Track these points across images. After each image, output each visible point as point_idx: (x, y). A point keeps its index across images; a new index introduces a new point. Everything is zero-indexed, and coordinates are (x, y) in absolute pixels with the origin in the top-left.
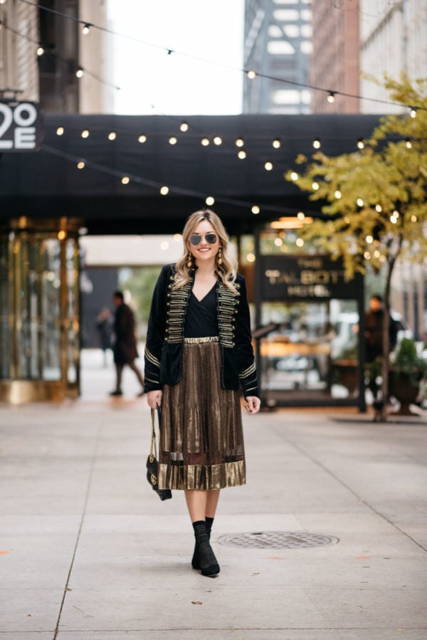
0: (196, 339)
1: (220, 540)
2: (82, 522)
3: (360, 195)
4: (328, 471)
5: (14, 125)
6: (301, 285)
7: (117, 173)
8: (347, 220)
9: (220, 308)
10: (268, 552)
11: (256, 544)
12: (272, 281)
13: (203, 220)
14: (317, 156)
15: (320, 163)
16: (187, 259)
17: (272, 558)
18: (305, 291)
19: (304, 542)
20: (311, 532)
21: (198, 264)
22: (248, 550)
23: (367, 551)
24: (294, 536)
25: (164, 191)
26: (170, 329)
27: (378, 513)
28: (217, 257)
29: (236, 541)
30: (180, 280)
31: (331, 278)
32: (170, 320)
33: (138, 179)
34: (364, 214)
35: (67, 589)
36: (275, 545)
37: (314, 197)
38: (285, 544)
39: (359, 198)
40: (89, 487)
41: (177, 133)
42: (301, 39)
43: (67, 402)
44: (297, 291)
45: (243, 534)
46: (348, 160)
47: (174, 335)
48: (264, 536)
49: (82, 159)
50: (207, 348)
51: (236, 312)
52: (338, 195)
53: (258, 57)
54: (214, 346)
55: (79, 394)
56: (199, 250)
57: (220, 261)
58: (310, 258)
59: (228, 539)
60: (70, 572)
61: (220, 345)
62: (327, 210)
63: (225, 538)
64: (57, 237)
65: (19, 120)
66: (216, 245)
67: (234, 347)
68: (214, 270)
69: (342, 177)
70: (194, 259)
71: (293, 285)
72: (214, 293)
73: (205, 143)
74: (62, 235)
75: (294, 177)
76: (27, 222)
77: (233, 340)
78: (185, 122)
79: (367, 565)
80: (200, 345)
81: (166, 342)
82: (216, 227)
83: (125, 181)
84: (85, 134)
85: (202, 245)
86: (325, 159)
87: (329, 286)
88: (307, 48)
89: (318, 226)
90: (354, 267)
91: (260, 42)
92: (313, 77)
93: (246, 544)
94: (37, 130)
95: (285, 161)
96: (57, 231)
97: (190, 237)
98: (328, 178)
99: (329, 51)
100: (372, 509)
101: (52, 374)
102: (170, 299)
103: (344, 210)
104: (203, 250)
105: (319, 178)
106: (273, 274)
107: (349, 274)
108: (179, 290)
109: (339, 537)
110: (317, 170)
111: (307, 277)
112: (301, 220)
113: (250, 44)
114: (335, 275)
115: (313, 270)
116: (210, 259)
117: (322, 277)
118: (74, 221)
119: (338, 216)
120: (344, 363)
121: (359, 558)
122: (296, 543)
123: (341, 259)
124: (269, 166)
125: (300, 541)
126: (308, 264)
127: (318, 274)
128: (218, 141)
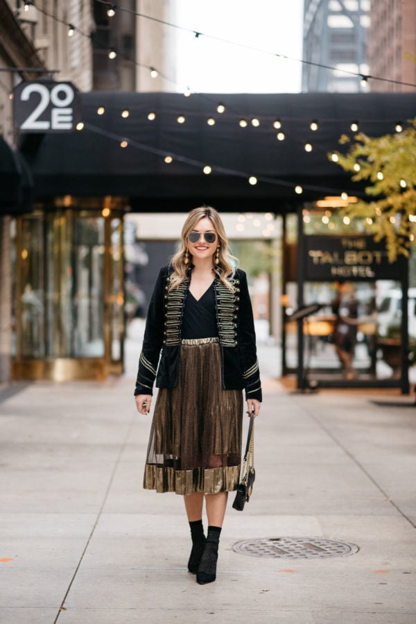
0: (196, 340)
1: (235, 547)
2: (96, 523)
3: (404, 176)
4: (359, 465)
5: (51, 106)
6: (344, 265)
7: (160, 152)
8: (390, 201)
9: (219, 307)
10: (283, 562)
11: (272, 552)
12: (315, 261)
13: (203, 217)
14: (358, 138)
15: (362, 144)
16: (184, 256)
17: (286, 571)
18: (348, 271)
19: (323, 550)
20: (331, 538)
21: (195, 262)
22: (262, 560)
23: (386, 564)
24: (312, 543)
25: (207, 170)
26: (168, 331)
27: (404, 516)
28: (214, 256)
29: (252, 548)
30: (176, 280)
31: (374, 258)
32: (168, 322)
33: (181, 159)
34: (407, 195)
35: (62, 608)
36: (292, 553)
37: (357, 178)
38: (302, 552)
39: (403, 179)
40: (111, 480)
41: (215, 115)
42: (360, 12)
43: (110, 380)
44: (340, 271)
45: (260, 539)
46: (391, 142)
47: (171, 337)
48: (282, 542)
49: (126, 139)
50: (207, 349)
51: (237, 309)
52: (380, 176)
53: (317, 32)
54: (215, 346)
55: (123, 371)
56: (196, 247)
57: (217, 261)
58: (355, 238)
59: (244, 546)
60: (70, 586)
61: (220, 345)
62: (369, 191)
63: (240, 544)
64: (101, 215)
65: (56, 101)
66: (215, 245)
67: (237, 345)
68: (211, 269)
69: (385, 158)
70: (191, 257)
71: (337, 266)
72: (212, 291)
73: (243, 124)
74: (106, 212)
75: (335, 158)
76: (72, 200)
77: (235, 339)
78: (221, 104)
79: (383, 582)
80: (200, 346)
81: (165, 345)
82: (216, 226)
83: (168, 160)
84: (125, 114)
85: (200, 243)
86: (367, 140)
87: (373, 266)
88: (366, 22)
89: (362, 206)
90: (397, 249)
91: (320, 17)
92: (371, 51)
93: (262, 552)
94: (74, 111)
95: (328, 141)
96: (101, 209)
97: (189, 233)
98: (371, 159)
99: (387, 24)
100: (399, 511)
101: (97, 349)
102: (167, 301)
103: (387, 190)
104: (201, 248)
105: (362, 158)
106: (315, 254)
107: (392, 255)
108: (174, 291)
109: (360, 545)
110: (360, 150)
111: (351, 258)
112: (344, 200)
113: (310, 17)
114: (378, 255)
115: (357, 250)
116: (207, 258)
117: (365, 258)
118: (118, 199)
119: (381, 197)
120: (390, 342)
121: (379, 571)
122: (314, 552)
123: (384, 240)
124: (308, 148)
125: (319, 549)
126: (350, 244)
127: (361, 255)
128: (256, 123)
